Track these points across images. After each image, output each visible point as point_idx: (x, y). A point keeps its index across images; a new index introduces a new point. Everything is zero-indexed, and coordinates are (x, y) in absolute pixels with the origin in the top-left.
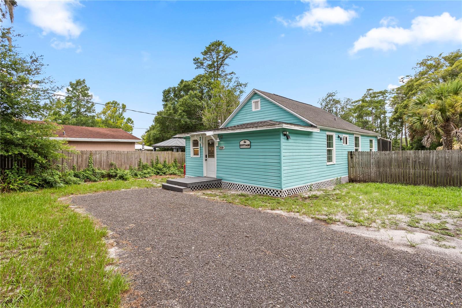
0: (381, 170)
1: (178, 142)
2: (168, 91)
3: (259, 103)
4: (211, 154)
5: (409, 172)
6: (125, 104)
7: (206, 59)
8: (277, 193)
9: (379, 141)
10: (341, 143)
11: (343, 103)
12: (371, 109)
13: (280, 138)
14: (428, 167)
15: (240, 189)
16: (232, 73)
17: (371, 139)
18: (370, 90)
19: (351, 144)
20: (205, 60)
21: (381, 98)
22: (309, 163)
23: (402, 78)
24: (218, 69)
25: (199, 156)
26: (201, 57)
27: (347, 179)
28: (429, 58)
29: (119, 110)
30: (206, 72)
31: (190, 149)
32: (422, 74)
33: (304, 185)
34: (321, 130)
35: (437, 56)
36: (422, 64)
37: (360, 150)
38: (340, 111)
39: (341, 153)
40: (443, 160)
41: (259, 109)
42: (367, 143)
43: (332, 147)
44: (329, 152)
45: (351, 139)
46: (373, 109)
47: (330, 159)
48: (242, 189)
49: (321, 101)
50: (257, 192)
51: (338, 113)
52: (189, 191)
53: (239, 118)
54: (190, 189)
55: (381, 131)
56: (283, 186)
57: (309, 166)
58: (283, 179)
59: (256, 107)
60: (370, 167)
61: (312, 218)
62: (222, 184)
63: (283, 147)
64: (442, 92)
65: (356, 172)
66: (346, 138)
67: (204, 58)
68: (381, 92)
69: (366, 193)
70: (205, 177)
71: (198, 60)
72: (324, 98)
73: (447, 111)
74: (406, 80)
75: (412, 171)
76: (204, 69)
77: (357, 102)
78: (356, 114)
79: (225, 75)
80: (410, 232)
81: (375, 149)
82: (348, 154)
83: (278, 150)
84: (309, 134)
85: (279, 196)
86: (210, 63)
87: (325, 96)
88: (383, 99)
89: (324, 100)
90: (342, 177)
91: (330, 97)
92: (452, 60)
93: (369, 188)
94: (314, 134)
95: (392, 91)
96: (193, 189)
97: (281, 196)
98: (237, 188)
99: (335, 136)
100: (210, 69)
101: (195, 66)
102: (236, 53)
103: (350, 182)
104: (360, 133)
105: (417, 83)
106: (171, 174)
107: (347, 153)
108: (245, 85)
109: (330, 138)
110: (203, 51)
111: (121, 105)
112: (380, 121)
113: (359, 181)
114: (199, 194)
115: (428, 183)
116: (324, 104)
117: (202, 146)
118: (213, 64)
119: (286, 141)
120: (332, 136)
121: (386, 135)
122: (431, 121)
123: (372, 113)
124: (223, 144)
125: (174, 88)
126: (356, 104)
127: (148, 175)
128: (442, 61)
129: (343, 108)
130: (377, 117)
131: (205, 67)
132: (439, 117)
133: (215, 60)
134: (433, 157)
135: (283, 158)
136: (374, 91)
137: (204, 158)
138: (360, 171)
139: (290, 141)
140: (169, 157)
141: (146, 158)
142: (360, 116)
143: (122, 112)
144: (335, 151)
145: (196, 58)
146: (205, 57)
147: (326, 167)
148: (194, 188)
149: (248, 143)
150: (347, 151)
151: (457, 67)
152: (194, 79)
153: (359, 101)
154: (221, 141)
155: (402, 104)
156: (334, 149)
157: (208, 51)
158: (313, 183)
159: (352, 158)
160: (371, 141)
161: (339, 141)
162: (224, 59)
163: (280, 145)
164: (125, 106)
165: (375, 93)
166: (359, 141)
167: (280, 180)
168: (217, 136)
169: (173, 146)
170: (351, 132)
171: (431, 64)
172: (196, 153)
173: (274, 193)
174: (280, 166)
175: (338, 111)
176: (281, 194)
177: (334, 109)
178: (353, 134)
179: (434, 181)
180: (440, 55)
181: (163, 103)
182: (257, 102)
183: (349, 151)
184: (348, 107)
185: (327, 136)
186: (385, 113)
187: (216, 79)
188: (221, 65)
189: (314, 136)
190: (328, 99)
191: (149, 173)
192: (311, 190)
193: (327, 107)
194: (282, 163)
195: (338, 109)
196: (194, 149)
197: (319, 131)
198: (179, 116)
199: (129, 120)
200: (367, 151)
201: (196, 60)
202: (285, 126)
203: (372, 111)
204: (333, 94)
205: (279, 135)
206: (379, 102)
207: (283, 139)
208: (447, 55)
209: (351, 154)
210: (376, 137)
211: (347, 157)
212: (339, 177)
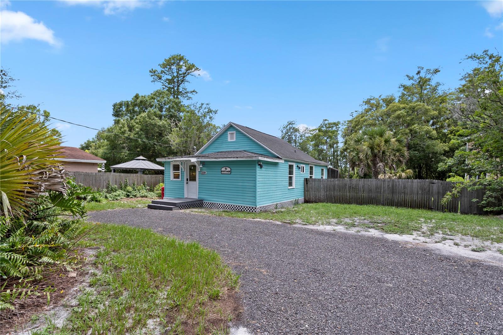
0: (328, 193)
1: (143, 165)
2: (120, 105)
3: (235, 135)
4: (193, 178)
5: (346, 195)
6: (48, 111)
7: (165, 73)
8: (253, 210)
9: (329, 170)
10: (299, 172)
11: (301, 131)
12: (326, 138)
13: (255, 167)
14: (358, 191)
15: (220, 207)
16: (194, 91)
17: (323, 168)
18: (326, 120)
19: (307, 172)
20: (163, 73)
21: (334, 128)
22: (276, 187)
23: (352, 113)
24: (178, 86)
25: (180, 179)
26: (159, 69)
27: (303, 200)
28: (372, 98)
29: (39, 117)
30: (164, 87)
31: (170, 173)
32: (367, 111)
33: (272, 204)
34: (285, 161)
35: (378, 97)
36: (368, 102)
37: (313, 177)
38: (299, 139)
39: (299, 179)
40: (367, 185)
41: (234, 140)
42: (319, 172)
43: (293, 175)
44: (290, 178)
45: (307, 169)
46: (327, 138)
47: (290, 184)
48: (223, 207)
49: (282, 128)
50: (236, 209)
51: (297, 140)
52: (178, 210)
53: (215, 147)
54: (178, 208)
55: (334, 159)
56: (257, 204)
57: (275, 189)
58: (257, 198)
59: (232, 138)
60: (320, 190)
61: (281, 222)
62: (203, 204)
63: (258, 174)
64: (372, 134)
65: (310, 195)
66: (303, 167)
67: (162, 71)
68: (334, 124)
69: (316, 209)
70: (186, 198)
71: (155, 72)
72: (285, 126)
73: (375, 149)
74: (355, 115)
75: (348, 194)
76: (162, 83)
77: (314, 130)
78: (313, 142)
79: (186, 93)
80: (336, 226)
81: (325, 177)
82: (304, 181)
83: (254, 176)
84: (276, 164)
85: (254, 211)
86: (170, 78)
87: (286, 123)
88: (336, 129)
89: (285, 127)
90: (299, 198)
91: (290, 125)
92: (388, 102)
93: (318, 206)
94: (279, 164)
95: (344, 123)
96: (180, 207)
97: (255, 211)
98: (218, 207)
99: (295, 166)
100: (169, 84)
101: (152, 79)
102: (199, 70)
103: (305, 203)
104: (314, 163)
105: (362, 119)
106: (142, 197)
107: (303, 179)
108: (216, 112)
109: (291, 167)
110: (161, 63)
111: (42, 112)
112: (334, 150)
113: (312, 202)
114: (188, 211)
115: (358, 203)
116: (284, 131)
117: (183, 171)
118: (173, 79)
119: (260, 169)
120: (293, 165)
121: (338, 163)
122: (364, 156)
123: (326, 142)
124: (205, 170)
125: (127, 101)
126: (313, 132)
127: (118, 198)
128: (381, 102)
129: (301, 136)
130: (331, 146)
131: (162, 81)
132: (369, 153)
133: (175, 74)
134: (361, 184)
135: (257, 182)
136: (329, 122)
137: (185, 181)
138: (312, 194)
139: (263, 169)
140: (138, 180)
141: (114, 180)
142: (316, 145)
143: (44, 121)
144: (294, 178)
145: (152, 70)
146: (163, 69)
147: (288, 190)
148: (182, 207)
149: (229, 169)
150: (304, 178)
151: (390, 109)
152: (152, 94)
153: (316, 130)
154: (203, 167)
155: (350, 137)
156: (294, 176)
157: (168, 64)
158: (278, 203)
159: (307, 183)
160: (322, 170)
161: (298, 170)
162: (185, 75)
163: (256, 172)
164: (49, 114)
165: (330, 123)
166: (313, 170)
167: (255, 199)
168: (199, 162)
169: (138, 169)
170: (307, 163)
171: (373, 104)
172: (177, 176)
173: (250, 209)
174: (256, 189)
175: (297, 139)
176: (255, 210)
177: (293, 136)
178: (309, 164)
179: (361, 202)
180: (381, 96)
181: (114, 118)
182: (233, 134)
183: (305, 178)
184: (307, 135)
185: (289, 165)
186: (337, 143)
187: (176, 96)
188: (183, 81)
189: (280, 166)
190: (288, 127)
191: (119, 195)
192: (276, 208)
193: (287, 134)
194: (257, 186)
195: (297, 137)
196: (174, 173)
197: (283, 162)
198: (136, 134)
199: (54, 132)
200: (318, 178)
201: (153, 72)
202: (260, 158)
203: (326, 140)
204: (293, 122)
205: (255, 165)
206: (333, 132)
207: (258, 168)
208: (385, 97)
209: (306, 180)
210: (326, 167)
211: (303, 183)
212: (297, 199)
